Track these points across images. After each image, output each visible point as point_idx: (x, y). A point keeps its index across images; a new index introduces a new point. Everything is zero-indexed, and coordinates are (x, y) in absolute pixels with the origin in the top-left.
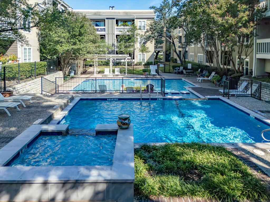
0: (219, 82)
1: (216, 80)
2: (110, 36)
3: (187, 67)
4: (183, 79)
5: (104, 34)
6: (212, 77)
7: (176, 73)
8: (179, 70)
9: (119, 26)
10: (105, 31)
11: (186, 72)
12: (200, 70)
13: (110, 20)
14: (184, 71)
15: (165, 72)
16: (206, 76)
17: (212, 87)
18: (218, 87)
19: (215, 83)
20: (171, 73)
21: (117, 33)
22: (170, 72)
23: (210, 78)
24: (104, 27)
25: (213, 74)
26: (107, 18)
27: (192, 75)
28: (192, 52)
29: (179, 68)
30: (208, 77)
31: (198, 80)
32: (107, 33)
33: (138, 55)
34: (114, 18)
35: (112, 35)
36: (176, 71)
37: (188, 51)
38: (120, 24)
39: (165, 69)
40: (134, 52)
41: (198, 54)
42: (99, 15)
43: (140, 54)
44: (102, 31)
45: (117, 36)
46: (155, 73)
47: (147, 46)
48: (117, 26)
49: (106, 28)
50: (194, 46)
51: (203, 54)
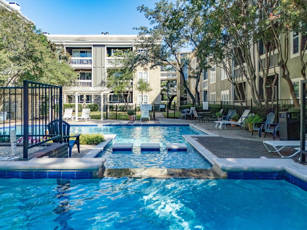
0: (259, 127)
1: (252, 124)
2: (99, 70)
3: (202, 107)
4: (191, 125)
5: (91, 68)
6: (243, 119)
7: (183, 118)
8: (189, 112)
9: (111, 57)
10: (91, 63)
11: (198, 114)
12: (222, 110)
13: (99, 49)
14: (196, 114)
15: (168, 117)
16: (233, 119)
17: (244, 136)
18: (258, 136)
19: (250, 130)
20: (177, 118)
21: (108, 65)
22: (176, 116)
23: (240, 121)
24: (90, 58)
25: (246, 113)
26: (94, 46)
27: (209, 121)
28: (212, 91)
29: (189, 110)
30: (237, 121)
31: (217, 125)
32: (95, 66)
33: (138, 97)
34: (104, 45)
35: (101, 68)
36: (184, 114)
37: (207, 90)
38: (113, 54)
39: (168, 113)
40: (132, 93)
41: (222, 92)
42: (83, 40)
43: (141, 96)
44: (87, 63)
45: (108, 70)
46: (146, 117)
47: (148, 83)
48: (109, 56)
49: (93, 60)
50: (215, 82)
51: (228, 90)
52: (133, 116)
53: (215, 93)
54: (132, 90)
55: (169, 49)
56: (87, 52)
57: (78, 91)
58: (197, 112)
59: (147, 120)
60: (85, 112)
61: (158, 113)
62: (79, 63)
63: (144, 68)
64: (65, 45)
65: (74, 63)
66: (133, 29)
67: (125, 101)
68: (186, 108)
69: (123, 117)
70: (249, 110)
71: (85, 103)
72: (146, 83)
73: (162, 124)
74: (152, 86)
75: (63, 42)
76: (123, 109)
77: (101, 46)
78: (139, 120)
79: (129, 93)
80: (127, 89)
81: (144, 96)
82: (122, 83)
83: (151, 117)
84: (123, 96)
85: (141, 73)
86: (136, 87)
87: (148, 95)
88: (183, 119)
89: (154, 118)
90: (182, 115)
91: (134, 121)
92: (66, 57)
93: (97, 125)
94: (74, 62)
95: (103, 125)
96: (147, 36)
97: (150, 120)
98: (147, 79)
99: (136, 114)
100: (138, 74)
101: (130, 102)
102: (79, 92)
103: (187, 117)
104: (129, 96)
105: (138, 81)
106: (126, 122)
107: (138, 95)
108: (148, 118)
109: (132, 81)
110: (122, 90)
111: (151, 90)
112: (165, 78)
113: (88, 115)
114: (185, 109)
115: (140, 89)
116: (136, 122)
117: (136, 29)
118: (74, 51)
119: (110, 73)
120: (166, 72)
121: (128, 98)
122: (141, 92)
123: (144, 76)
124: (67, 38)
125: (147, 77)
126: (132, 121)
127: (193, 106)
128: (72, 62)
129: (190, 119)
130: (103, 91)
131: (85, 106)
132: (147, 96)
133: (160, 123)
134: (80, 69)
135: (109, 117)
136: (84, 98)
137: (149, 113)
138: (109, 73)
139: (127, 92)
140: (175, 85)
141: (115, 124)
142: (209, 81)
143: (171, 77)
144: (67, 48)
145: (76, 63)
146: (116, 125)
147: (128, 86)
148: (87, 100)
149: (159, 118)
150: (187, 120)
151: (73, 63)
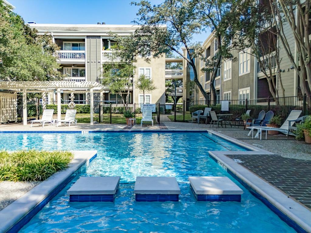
2: (93, 65)
3: (221, 108)
4: (211, 132)
5: (84, 63)
6: (292, 124)
7: (196, 121)
8: (202, 114)
9: (108, 50)
10: (85, 57)
11: (218, 117)
13: (93, 40)
14: (214, 117)
15: (175, 121)
16: (271, 124)
19: (308, 142)
20: (187, 122)
21: (104, 60)
22: (185, 119)
23: (285, 127)
24: (83, 52)
26: (88, 37)
27: (231, 125)
28: (227, 89)
29: (202, 112)
32: (89, 61)
33: (139, 97)
34: (100, 36)
35: (96, 63)
36: (197, 117)
37: (220, 89)
38: (110, 47)
39: (175, 115)
40: (132, 92)
41: (239, 90)
42: (75, 30)
43: (142, 96)
44: (80, 58)
45: (104, 65)
46: (148, 120)
47: (151, 80)
48: (105, 49)
49: (87, 53)
50: (231, 78)
51: (249, 88)
52: (131, 119)
53: (230, 92)
54: (133, 89)
55: (178, 34)
56: (81, 45)
57: (61, 86)
58: (216, 114)
59: (149, 124)
60: (69, 114)
61: (163, 116)
62: (71, 57)
63: (146, 59)
64: (54, 36)
65: (65, 58)
66: (131, 4)
67: (123, 101)
68: (199, 109)
69: (121, 120)
70: (301, 111)
71: (73, 103)
72: (148, 80)
73: (169, 130)
74: (155, 84)
75: (51, 32)
76: (121, 111)
77: (95, 37)
78: (139, 124)
79: (128, 92)
80: (126, 87)
81: (147, 96)
82: (120, 80)
83: (154, 120)
84: (121, 95)
85: (143, 69)
86: (136, 85)
87: (151, 95)
88: (195, 123)
89: (158, 122)
90: (194, 117)
91: (132, 125)
92: (51, 48)
93: (81, 132)
94: (65, 56)
95: (89, 132)
96: (151, 14)
97: (154, 125)
98: (150, 77)
99: (135, 116)
100: (139, 70)
101: (130, 103)
102: (62, 88)
103: (200, 121)
104: (128, 95)
105: (139, 78)
106: (121, 127)
107: (139, 95)
108: (151, 122)
109: (133, 79)
110: (121, 88)
111: (154, 88)
112: (170, 76)
113: (74, 118)
114: (197, 110)
115: (141, 87)
116: (134, 128)
117: (136, 5)
118: (65, 44)
119: (106, 69)
120: (171, 70)
121: (127, 97)
122: (142, 91)
123: (146, 73)
124: (56, 27)
125: (150, 74)
126: (130, 125)
127: (209, 107)
128: (63, 56)
129: (204, 123)
130: (93, 87)
131: (72, 107)
132: (149, 96)
133: (167, 128)
134: (72, 64)
135: (102, 120)
136: (72, 96)
137: (153, 116)
138: (104, 68)
139: (127, 91)
140: (180, 85)
141: (106, 129)
142: (222, 78)
143: (176, 76)
144: (55, 39)
145: (67, 58)
146: (107, 132)
147: (128, 84)
148: (74, 99)
149: (165, 122)
150: (200, 124)
151: (63, 58)
